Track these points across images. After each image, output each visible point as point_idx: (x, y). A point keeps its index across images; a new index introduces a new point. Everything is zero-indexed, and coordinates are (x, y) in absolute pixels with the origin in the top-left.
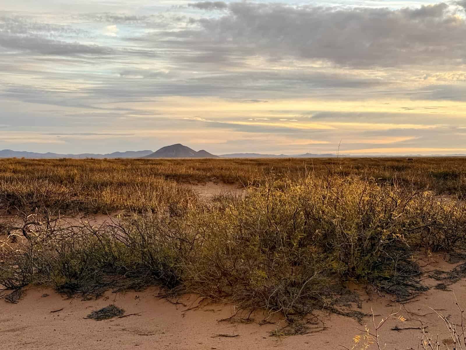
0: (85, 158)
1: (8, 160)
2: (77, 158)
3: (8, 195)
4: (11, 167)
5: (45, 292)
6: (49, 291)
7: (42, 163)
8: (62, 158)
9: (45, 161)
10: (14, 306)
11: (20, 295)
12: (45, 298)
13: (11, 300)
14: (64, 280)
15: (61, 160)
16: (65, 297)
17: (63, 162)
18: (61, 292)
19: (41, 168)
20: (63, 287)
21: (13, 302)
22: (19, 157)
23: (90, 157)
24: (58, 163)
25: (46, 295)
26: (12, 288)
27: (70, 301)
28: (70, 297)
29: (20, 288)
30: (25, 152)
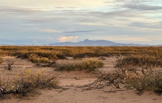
0: (158, 46)
1: (132, 47)
2: (156, 46)
3: (134, 59)
4: (133, 49)
5: (150, 92)
6: (152, 92)
7: (144, 48)
8: (150, 46)
9: (145, 47)
10: (140, 96)
11: (142, 93)
12: (150, 95)
13: (139, 94)
14: (157, 89)
15: (150, 47)
16: (158, 94)
17: (151, 48)
18: (156, 93)
19: (144, 50)
20: (157, 91)
21: (140, 95)
22: (136, 46)
23: (161, 46)
24: (149, 48)
25: (151, 94)
26: (139, 90)
27: (159, 96)
28: (159, 95)
29: (142, 90)
30: (137, 44)
